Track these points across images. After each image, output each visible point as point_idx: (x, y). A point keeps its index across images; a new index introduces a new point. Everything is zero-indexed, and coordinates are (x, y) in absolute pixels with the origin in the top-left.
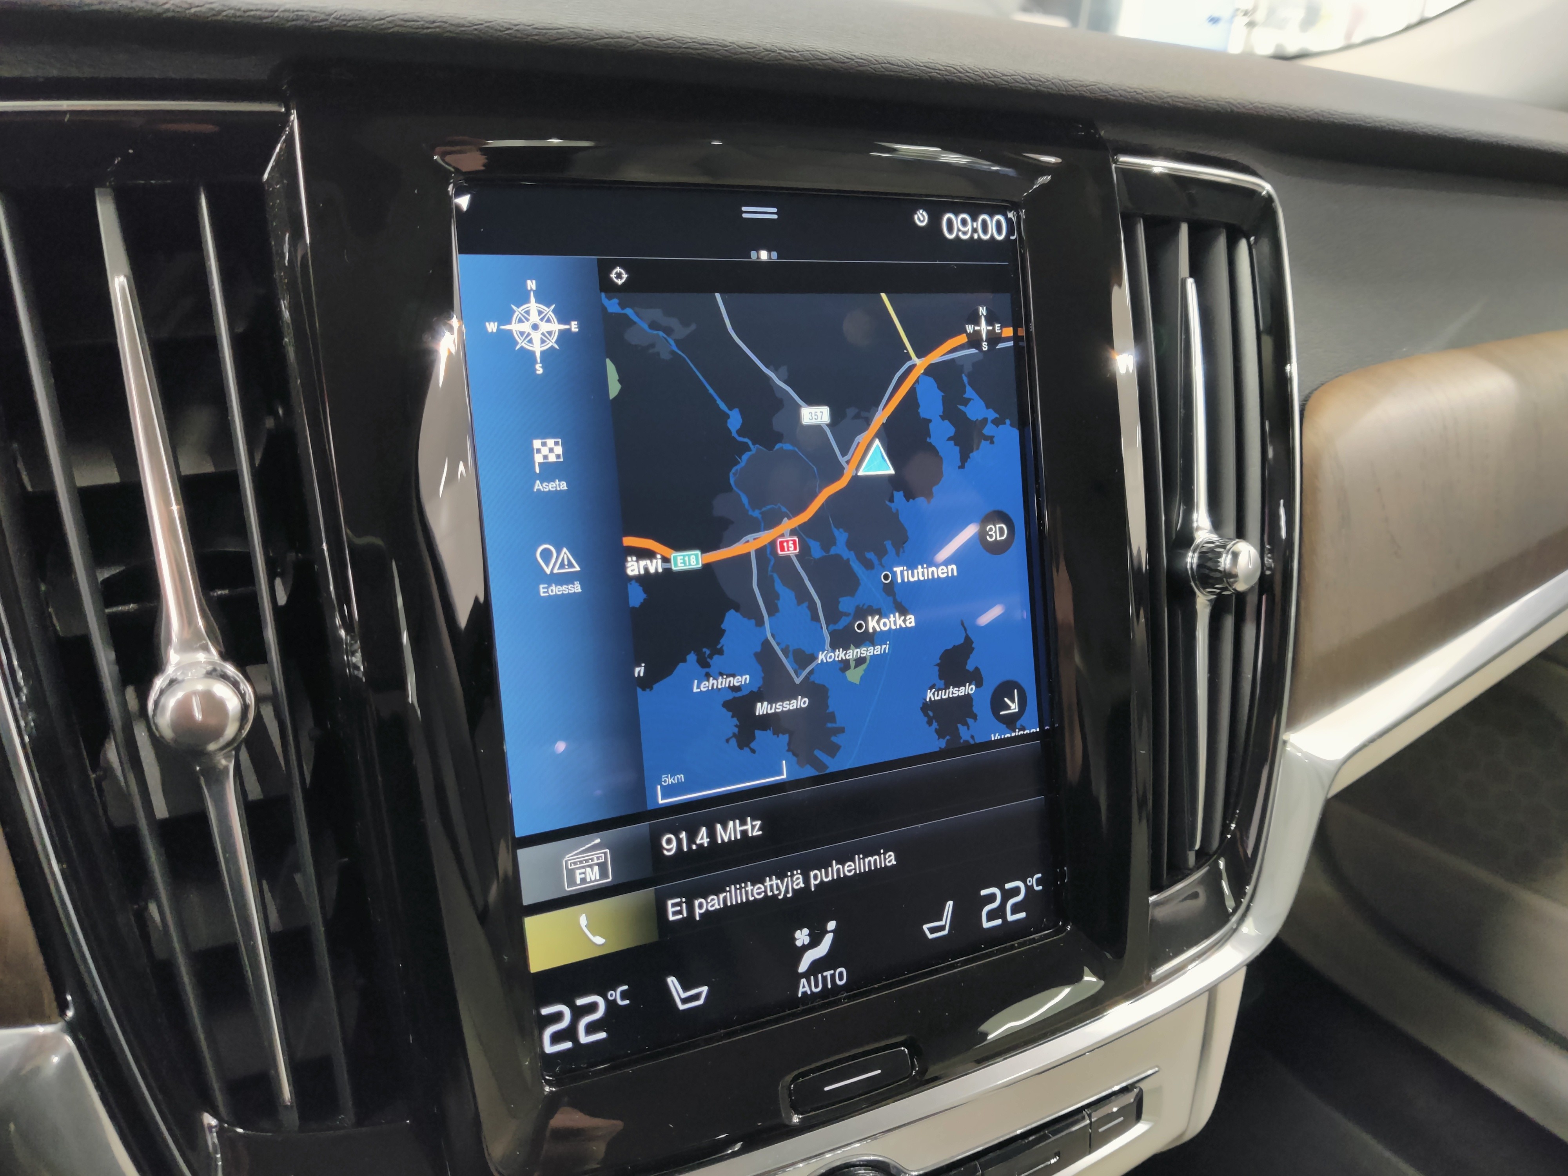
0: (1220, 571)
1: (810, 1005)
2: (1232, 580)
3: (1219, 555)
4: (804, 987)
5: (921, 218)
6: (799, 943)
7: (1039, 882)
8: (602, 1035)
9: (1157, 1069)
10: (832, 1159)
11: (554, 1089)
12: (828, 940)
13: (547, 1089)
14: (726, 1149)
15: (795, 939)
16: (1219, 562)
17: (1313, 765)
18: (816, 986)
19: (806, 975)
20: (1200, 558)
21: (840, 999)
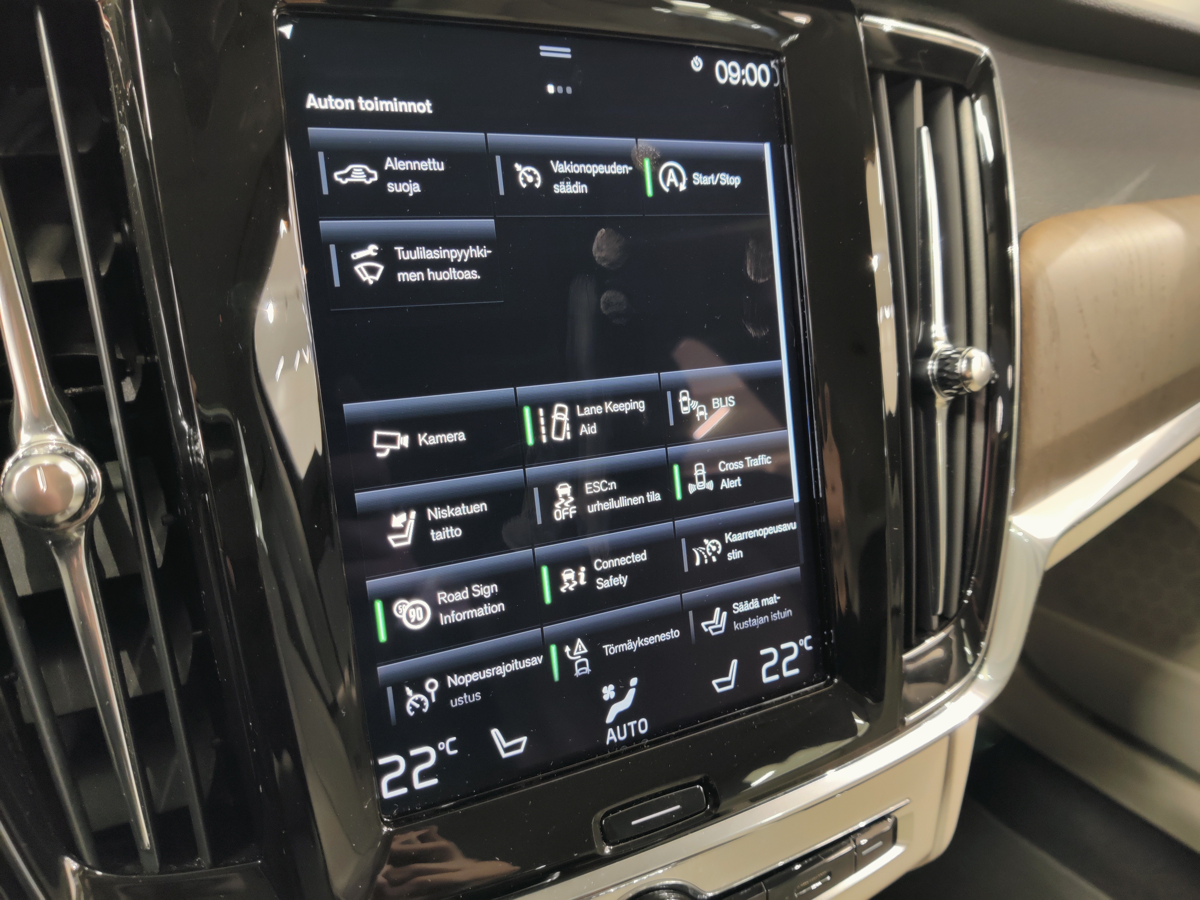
0: (957, 374)
1: (617, 751)
2: (967, 382)
3: (956, 360)
4: (611, 736)
5: (697, 64)
6: (606, 698)
7: (809, 643)
8: (434, 781)
9: (908, 800)
10: (639, 884)
11: (391, 830)
12: (631, 694)
13: (385, 829)
14: (546, 879)
15: (602, 694)
16: (956, 366)
17: (1033, 544)
18: (622, 735)
19: (613, 725)
20: (939, 364)
21: (642, 746)
